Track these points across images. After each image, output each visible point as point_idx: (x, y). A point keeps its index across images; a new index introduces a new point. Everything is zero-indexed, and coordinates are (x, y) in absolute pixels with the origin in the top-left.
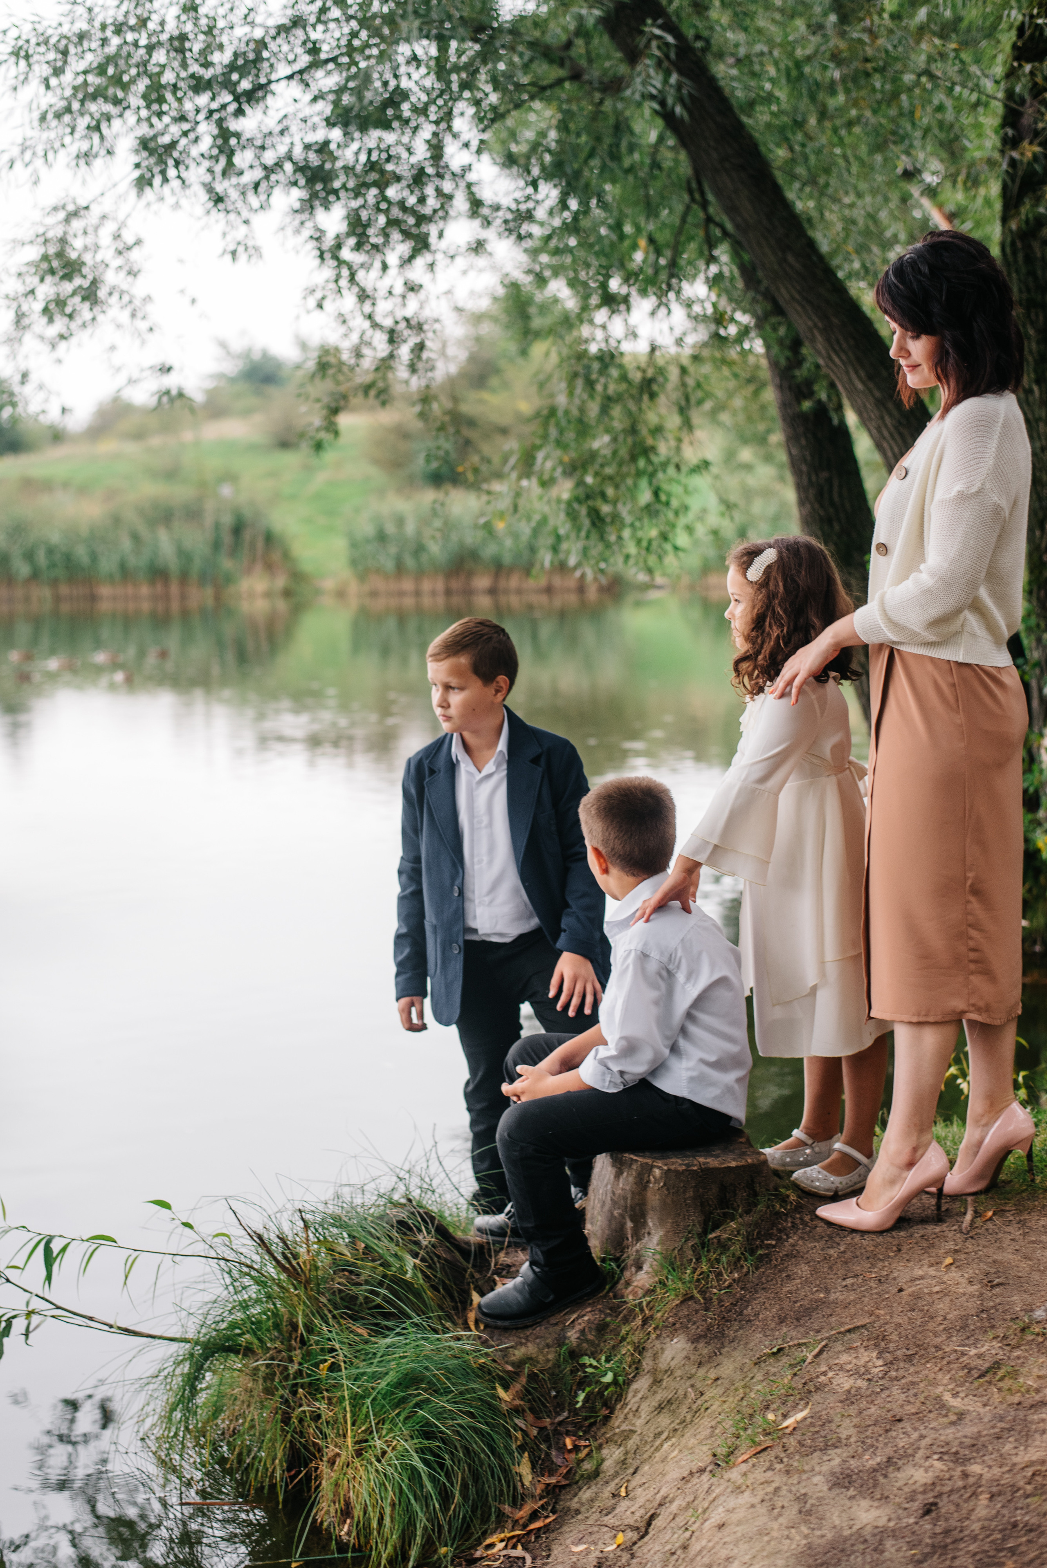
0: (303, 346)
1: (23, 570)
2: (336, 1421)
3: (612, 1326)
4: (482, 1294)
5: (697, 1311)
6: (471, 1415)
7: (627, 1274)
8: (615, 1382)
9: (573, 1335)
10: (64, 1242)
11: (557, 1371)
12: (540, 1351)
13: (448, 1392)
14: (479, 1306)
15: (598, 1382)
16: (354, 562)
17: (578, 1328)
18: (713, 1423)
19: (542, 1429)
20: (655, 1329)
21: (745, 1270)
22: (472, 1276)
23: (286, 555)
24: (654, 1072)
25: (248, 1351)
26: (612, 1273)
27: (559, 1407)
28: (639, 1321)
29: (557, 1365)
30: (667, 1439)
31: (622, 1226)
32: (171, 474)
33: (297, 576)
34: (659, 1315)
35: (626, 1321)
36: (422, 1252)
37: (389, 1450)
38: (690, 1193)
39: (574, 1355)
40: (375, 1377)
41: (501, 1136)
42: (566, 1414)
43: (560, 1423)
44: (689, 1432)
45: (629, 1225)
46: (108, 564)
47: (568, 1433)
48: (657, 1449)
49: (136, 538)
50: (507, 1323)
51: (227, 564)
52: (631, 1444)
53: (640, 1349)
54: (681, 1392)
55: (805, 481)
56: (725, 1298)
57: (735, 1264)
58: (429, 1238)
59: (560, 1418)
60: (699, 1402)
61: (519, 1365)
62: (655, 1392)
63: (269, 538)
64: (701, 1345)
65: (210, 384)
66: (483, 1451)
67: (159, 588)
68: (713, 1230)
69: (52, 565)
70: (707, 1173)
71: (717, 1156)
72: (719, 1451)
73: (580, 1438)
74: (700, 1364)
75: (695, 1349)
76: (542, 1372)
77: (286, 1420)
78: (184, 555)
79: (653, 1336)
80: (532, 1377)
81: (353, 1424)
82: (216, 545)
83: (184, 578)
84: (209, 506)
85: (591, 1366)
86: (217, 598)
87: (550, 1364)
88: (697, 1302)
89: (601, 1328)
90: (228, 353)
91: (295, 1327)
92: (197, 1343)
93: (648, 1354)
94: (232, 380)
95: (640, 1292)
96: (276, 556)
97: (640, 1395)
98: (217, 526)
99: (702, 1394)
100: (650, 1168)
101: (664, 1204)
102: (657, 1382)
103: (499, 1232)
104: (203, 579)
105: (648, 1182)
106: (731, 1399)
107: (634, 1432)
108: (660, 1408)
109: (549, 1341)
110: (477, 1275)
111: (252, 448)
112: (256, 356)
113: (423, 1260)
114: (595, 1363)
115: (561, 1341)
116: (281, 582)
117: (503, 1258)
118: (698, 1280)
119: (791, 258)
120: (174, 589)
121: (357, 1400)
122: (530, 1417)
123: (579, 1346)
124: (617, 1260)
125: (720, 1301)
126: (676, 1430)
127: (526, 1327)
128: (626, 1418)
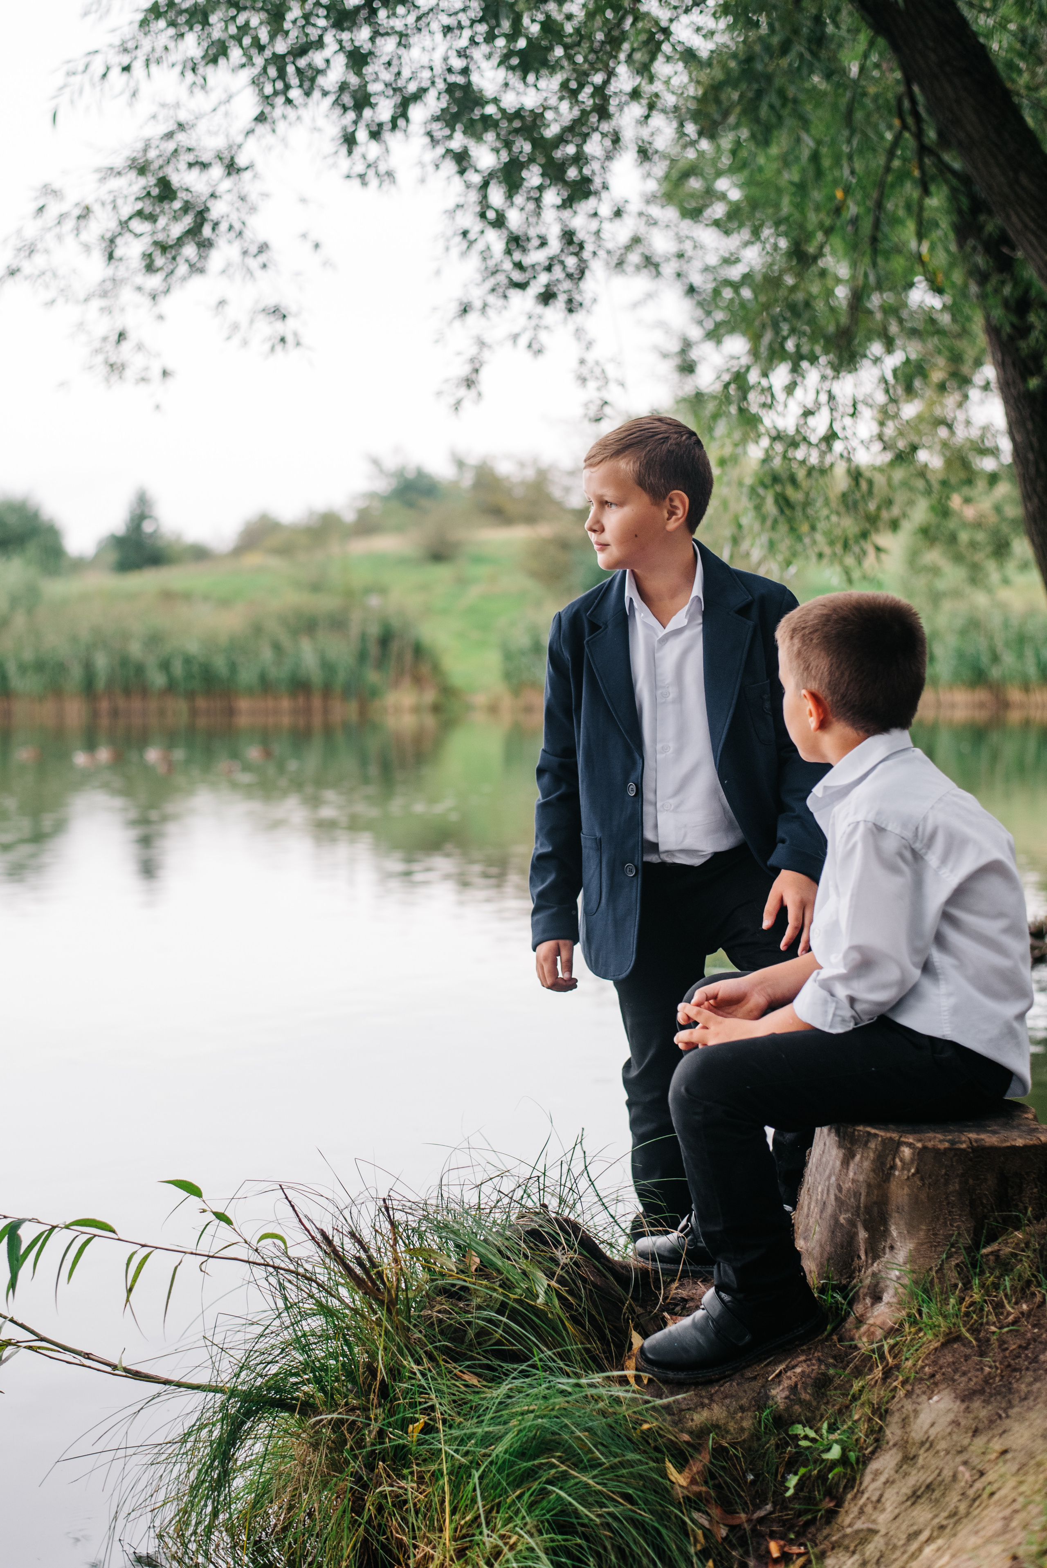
0: (460, 464)
1: (158, 680)
2: (429, 1506)
3: (837, 1382)
4: (645, 1335)
5: (967, 1358)
6: (628, 1498)
7: (859, 1308)
8: (844, 1460)
9: (779, 1394)
10: (38, 1229)
11: (755, 1445)
12: (731, 1415)
13: (595, 1464)
14: (642, 1349)
15: (819, 1461)
16: (508, 676)
17: (786, 1383)
18: (1007, 1512)
19: (732, 1528)
20: (904, 1383)
21: (1038, 1299)
22: (632, 1310)
23: (436, 668)
24: (900, 1004)
25: (307, 1408)
26: (837, 1307)
27: (759, 1499)
28: (878, 1373)
29: (756, 1436)
30: (929, 1540)
31: (851, 1238)
32: (316, 587)
33: (447, 691)
34: (909, 1363)
35: (858, 1373)
36: (559, 1271)
37: (506, 1549)
38: (954, 1186)
39: (782, 1421)
40: (489, 1440)
41: (677, 1093)
42: (769, 1507)
43: (761, 1520)
44: (965, 1530)
45: (862, 1234)
46: (247, 676)
47: (773, 1536)
48: (914, 1556)
49: (277, 647)
50: (682, 1376)
51: (372, 676)
52: (871, 1549)
53: (882, 1412)
54: (947, 1473)
55: (1032, 471)
56: (1009, 1339)
57: (1023, 1291)
58: (571, 1254)
59: (761, 1513)
60: (978, 1485)
61: (701, 1433)
62: (906, 1474)
63: (419, 651)
64: (977, 1404)
65: (361, 504)
66: (647, 1554)
67: (301, 701)
68: (988, 1243)
69: (189, 676)
70: (981, 1152)
71: (994, 1132)
72: (1021, 1552)
73: (791, 1542)
74: (976, 1432)
75: (967, 1409)
76: (733, 1445)
77: (358, 1507)
78: (328, 667)
79: (901, 1393)
80: (719, 1452)
81: (453, 1512)
82: (362, 656)
83: (327, 691)
84: (356, 618)
85: (806, 1437)
86: (363, 711)
87: (745, 1436)
88: (966, 1343)
89: (822, 1384)
90: (381, 471)
91: (372, 1370)
92: (233, 1393)
93: (895, 1420)
94: (385, 499)
95: (879, 1333)
96: (425, 669)
97: (882, 1479)
98: (363, 637)
99: (982, 1474)
100: (894, 1147)
101: (915, 1201)
102: (908, 1459)
103: (671, 1257)
104: (347, 692)
105: (893, 1167)
106: (1031, 1479)
107: (874, 1532)
108: (915, 1497)
109: (744, 1401)
110: (639, 1310)
111: (402, 561)
112: (411, 475)
113: (561, 1281)
114: (812, 1434)
115: (761, 1402)
116: (430, 696)
117: (676, 1290)
118: (967, 1314)
119: (1024, 180)
120: (317, 702)
121: (459, 1475)
122: (715, 1512)
123: (788, 1408)
124: (843, 1289)
125: (1002, 1342)
126: (942, 1527)
127: (710, 1382)
128: (862, 1512)
